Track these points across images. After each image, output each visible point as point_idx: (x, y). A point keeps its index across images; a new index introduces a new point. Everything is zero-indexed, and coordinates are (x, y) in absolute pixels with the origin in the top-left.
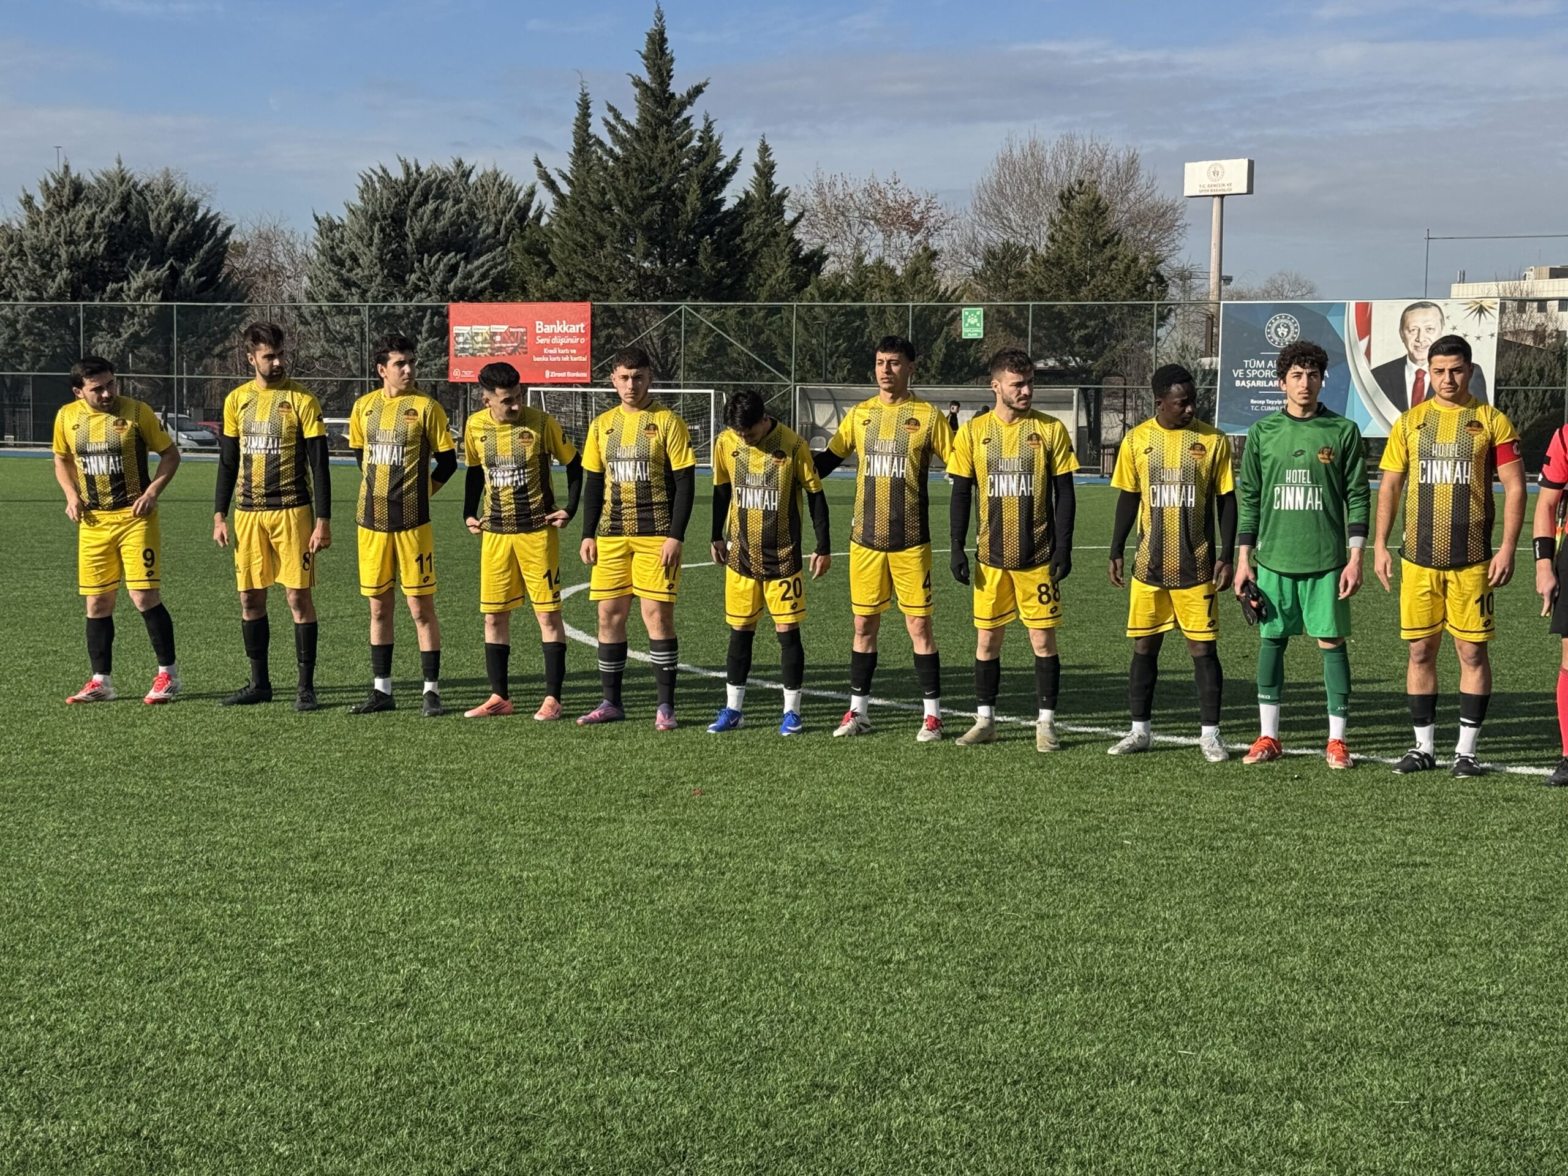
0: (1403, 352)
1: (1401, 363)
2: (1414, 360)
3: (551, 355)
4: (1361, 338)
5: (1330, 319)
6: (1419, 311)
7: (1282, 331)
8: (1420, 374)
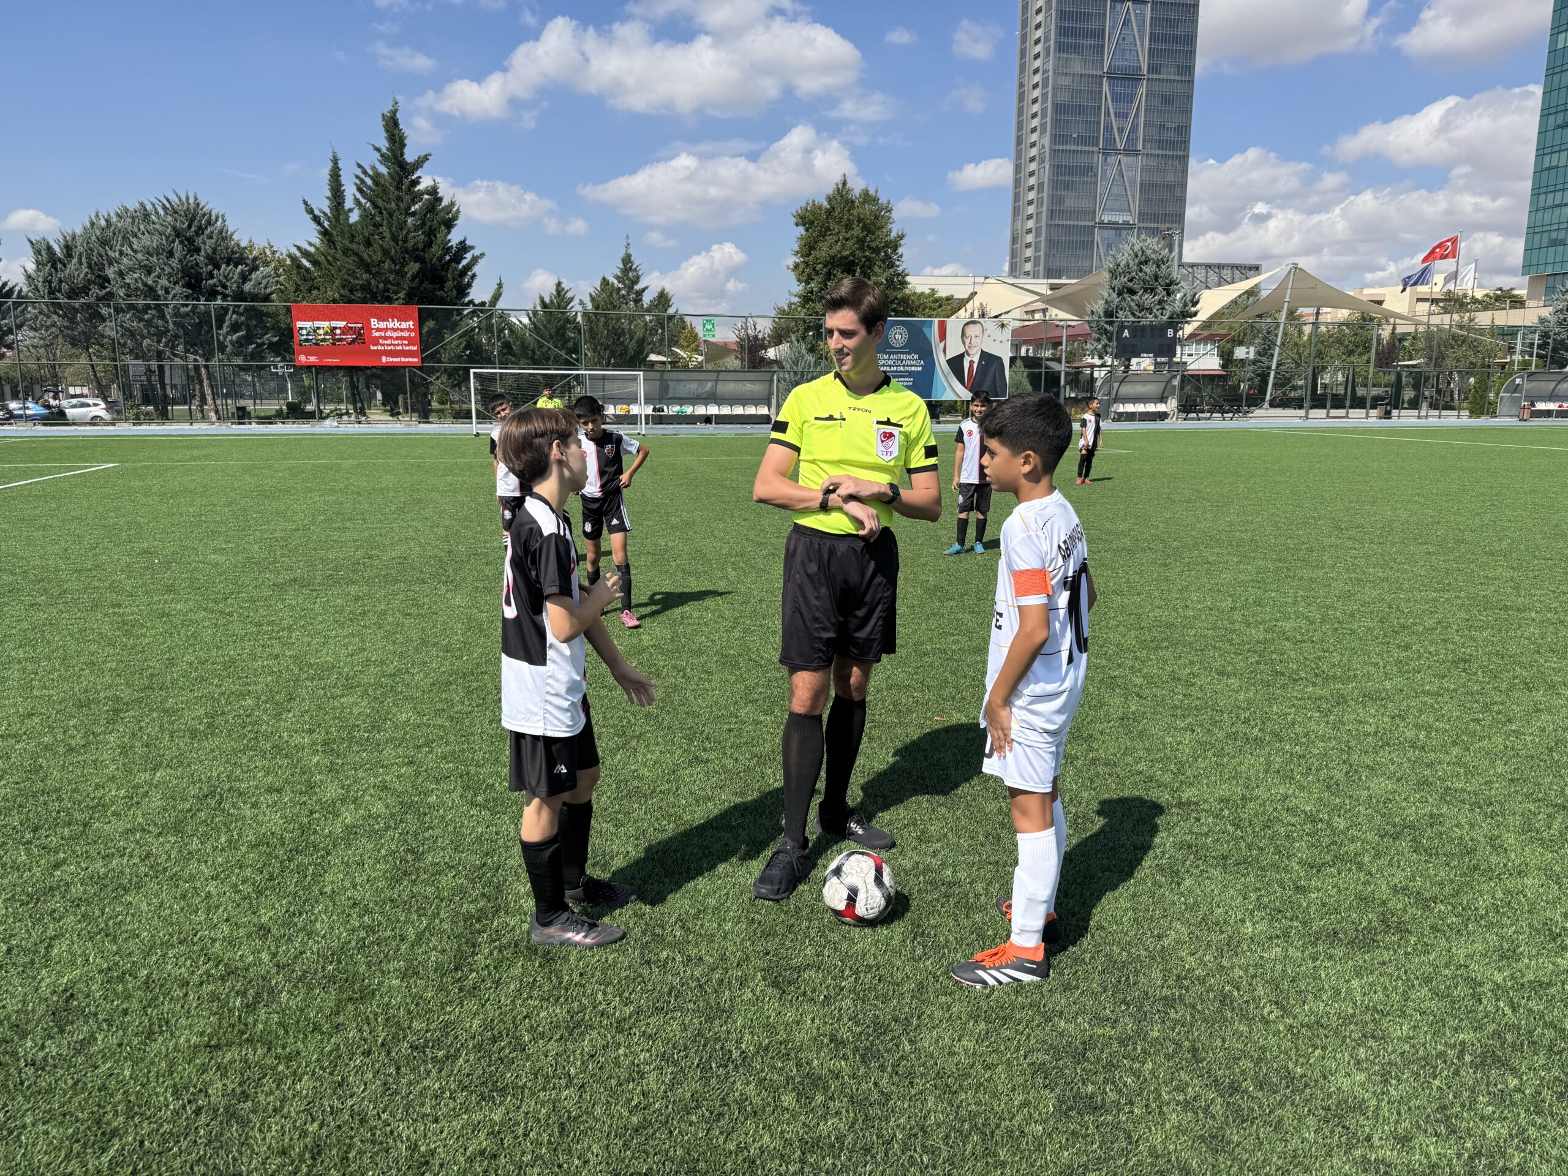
0: (961, 350)
1: (961, 357)
2: (969, 355)
3: (386, 345)
4: (941, 341)
6: (971, 326)
7: (898, 336)
8: (971, 363)
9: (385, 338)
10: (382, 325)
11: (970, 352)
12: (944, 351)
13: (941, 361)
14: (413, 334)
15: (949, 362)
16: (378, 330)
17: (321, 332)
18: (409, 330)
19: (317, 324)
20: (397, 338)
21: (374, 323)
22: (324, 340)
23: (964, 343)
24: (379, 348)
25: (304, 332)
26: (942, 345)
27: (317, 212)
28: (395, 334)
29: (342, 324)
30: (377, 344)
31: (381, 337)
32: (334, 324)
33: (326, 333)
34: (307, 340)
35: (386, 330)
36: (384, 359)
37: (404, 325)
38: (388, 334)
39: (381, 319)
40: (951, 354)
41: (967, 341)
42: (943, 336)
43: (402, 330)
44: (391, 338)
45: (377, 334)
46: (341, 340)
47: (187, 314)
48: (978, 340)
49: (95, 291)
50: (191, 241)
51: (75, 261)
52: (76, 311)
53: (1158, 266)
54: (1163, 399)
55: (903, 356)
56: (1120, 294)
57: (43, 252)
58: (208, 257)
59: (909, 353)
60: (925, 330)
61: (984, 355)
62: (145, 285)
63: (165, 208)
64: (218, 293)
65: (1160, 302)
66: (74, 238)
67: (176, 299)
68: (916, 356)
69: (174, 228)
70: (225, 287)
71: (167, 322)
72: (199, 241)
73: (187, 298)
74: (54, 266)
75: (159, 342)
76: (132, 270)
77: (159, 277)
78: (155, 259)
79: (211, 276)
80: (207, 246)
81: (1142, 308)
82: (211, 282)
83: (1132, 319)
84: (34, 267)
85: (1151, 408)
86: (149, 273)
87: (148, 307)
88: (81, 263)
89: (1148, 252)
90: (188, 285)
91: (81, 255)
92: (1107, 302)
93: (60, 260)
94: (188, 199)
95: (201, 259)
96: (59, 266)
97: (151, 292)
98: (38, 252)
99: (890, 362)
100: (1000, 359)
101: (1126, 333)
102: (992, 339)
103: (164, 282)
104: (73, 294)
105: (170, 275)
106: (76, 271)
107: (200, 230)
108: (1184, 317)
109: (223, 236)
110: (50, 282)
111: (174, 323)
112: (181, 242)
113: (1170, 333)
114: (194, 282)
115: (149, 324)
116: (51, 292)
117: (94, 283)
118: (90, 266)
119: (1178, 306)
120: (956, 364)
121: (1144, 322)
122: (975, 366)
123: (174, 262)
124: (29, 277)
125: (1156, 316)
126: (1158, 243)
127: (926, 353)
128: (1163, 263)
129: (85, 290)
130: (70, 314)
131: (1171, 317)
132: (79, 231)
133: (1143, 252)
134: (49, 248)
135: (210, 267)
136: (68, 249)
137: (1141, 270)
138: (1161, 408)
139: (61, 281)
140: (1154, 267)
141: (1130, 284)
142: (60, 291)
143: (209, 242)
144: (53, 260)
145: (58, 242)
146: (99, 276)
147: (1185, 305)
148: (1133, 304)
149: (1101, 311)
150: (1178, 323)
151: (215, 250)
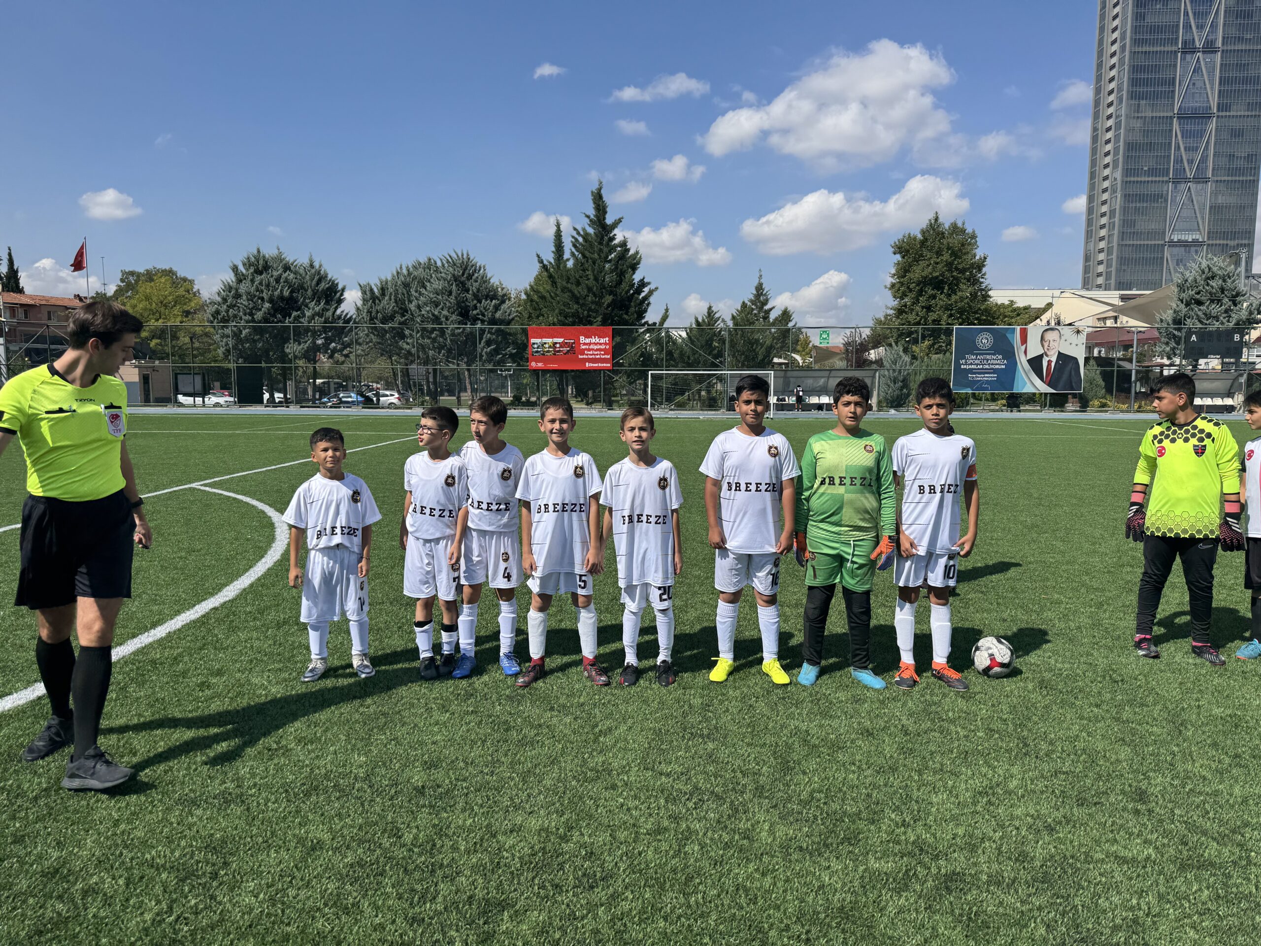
0: (1041, 352)
1: (1040, 357)
2: (1047, 356)
3: (589, 355)
4: (1022, 345)
5: (1008, 335)
6: (1050, 332)
7: (984, 341)
8: (1050, 362)
9: (589, 350)
10: (588, 341)
11: (1048, 353)
12: (1025, 352)
13: (1022, 361)
14: (608, 347)
15: (1029, 361)
16: (585, 344)
17: (547, 346)
18: (605, 344)
19: (545, 340)
20: (597, 350)
21: (582, 339)
22: (548, 352)
23: (1043, 346)
24: (585, 356)
25: (536, 346)
26: (1023, 347)
27: (545, 262)
28: (596, 347)
29: (561, 340)
30: (583, 354)
31: (586, 349)
32: (556, 340)
33: (550, 347)
34: (537, 352)
35: (590, 344)
36: (587, 364)
37: (602, 341)
38: (591, 347)
39: (587, 337)
40: (1029, 356)
41: (1046, 345)
42: (1024, 340)
43: (601, 344)
44: (593, 350)
45: (584, 347)
46: (559, 351)
47: (459, 334)
48: (1056, 344)
49: (398, 318)
50: (463, 284)
51: (387, 298)
52: (386, 332)
53: (1224, 281)
54: (1230, 394)
55: (988, 357)
56: (1187, 305)
57: (368, 293)
58: (474, 294)
59: (994, 354)
60: (1009, 336)
61: (1060, 355)
62: (433, 315)
63: (448, 262)
64: (479, 319)
65: (1226, 311)
66: (387, 283)
67: (452, 325)
68: (1000, 357)
69: (454, 275)
70: (483, 315)
71: (446, 339)
72: (468, 284)
73: (459, 323)
74: (374, 302)
75: (439, 353)
76: (426, 304)
77: (442, 309)
78: (440, 297)
79: (475, 308)
80: (474, 287)
81: (1208, 316)
82: (475, 312)
83: (1201, 326)
84: (361, 302)
85: (1218, 402)
86: (437, 306)
87: (434, 329)
88: (390, 299)
89: (1215, 269)
90: (460, 314)
91: (391, 294)
92: (1175, 312)
93: (377, 297)
94: (463, 255)
95: (469, 296)
96: (377, 301)
97: (436, 319)
98: (364, 292)
99: (978, 362)
100: (1076, 359)
101: (1194, 338)
102: (1068, 343)
103: (445, 312)
104: (384, 320)
105: (449, 308)
106: (388, 305)
107: (470, 277)
108: (1250, 323)
109: (485, 280)
110: (371, 313)
111: (451, 340)
112: (457, 285)
113: (1237, 337)
114: (464, 313)
115: (434, 340)
116: (372, 319)
117: (397, 312)
118: (396, 302)
119: (1244, 315)
120: (1036, 363)
121: (1211, 328)
122: (1053, 365)
123: (452, 299)
124: (358, 309)
125: (1222, 323)
126: (1224, 261)
127: (1009, 354)
128: (1229, 277)
129: (392, 318)
130: (381, 333)
131: (1237, 324)
132: (389, 279)
133: (1210, 269)
134: (371, 290)
135: (475, 302)
136: (383, 290)
137: (1208, 285)
138: (1229, 402)
139: (377, 312)
140: (1220, 282)
141: (1198, 297)
142: (376, 318)
143: (476, 285)
144: (374, 298)
145: (376, 285)
146: (401, 308)
147: (1251, 313)
148: (1200, 313)
149: (1170, 319)
150: (1245, 329)
151: (478, 290)
